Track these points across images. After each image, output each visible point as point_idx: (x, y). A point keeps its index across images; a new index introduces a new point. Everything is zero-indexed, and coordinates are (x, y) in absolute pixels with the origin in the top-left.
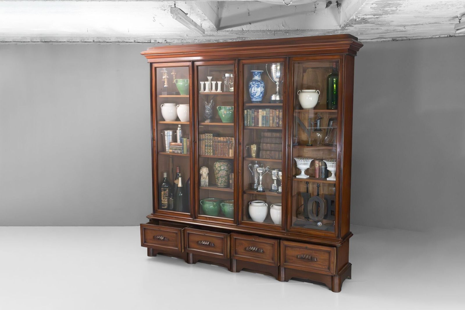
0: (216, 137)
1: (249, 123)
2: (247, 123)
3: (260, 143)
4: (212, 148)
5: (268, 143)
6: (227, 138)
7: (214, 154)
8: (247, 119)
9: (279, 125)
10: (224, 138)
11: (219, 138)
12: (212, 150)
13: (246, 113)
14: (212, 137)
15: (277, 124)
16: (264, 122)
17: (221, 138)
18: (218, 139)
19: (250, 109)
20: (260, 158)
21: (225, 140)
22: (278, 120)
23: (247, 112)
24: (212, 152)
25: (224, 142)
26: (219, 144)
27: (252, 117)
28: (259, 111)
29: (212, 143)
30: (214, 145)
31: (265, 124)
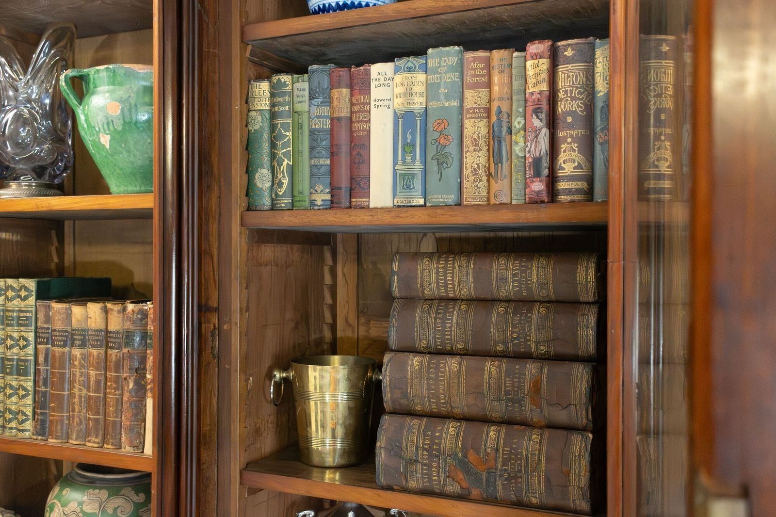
0: (61, 299)
1: (286, 181)
2: (275, 182)
3: (383, 347)
4: (29, 385)
5: (452, 353)
6: (130, 307)
7: (42, 429)
8: (273, 156)
9: (552, 179)
10: (106, 311)
11: (77, 311)
12: (29, 400)
13: (264, 104)
14: (32, 300)
15: (537, 174)
16: (418, 166)
17: (90, 305)
18: (69, 315)
19: (299, 69)
20: (382, 479)
21: (115, 324)
22: (545, 131)
23: (273, 95)
24: (29, 411)
25: (106, 338)
26: (77, 352)
27: (312, 132)
28: (368, 73)
29: (30, 350)
30: (41, 359)
31: (418, 184)
